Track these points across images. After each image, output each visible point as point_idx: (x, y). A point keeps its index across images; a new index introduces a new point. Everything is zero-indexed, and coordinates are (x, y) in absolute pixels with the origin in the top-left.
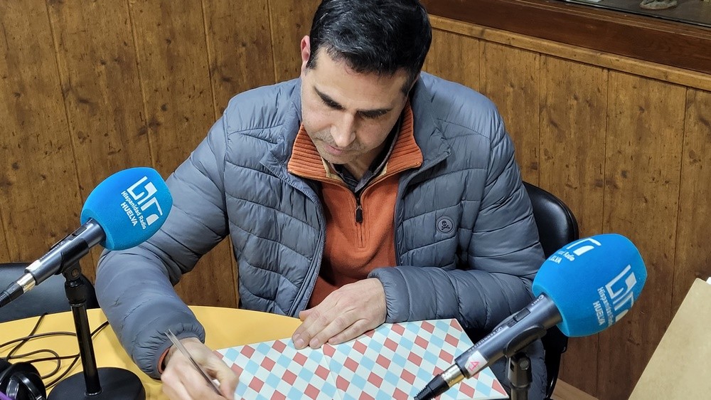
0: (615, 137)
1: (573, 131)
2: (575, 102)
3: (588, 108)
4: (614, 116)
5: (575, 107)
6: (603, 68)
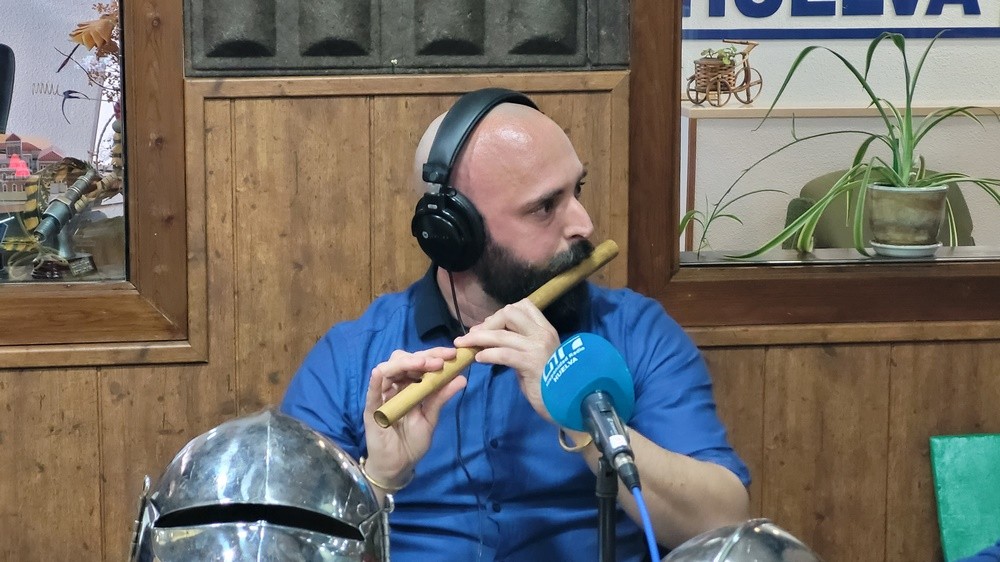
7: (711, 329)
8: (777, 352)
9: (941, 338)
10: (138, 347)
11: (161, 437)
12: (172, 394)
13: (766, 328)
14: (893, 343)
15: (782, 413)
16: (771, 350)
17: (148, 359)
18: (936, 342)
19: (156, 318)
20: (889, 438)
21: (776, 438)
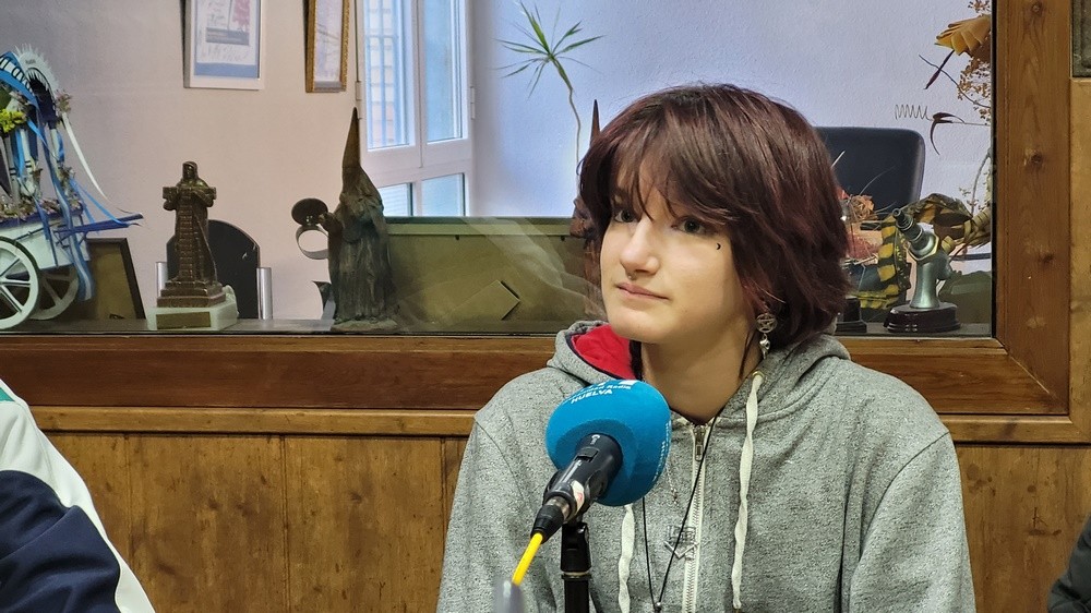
0: (306, 561)
1: (210, 572)
2: (212, 515)
3: (242, 519)
4: (299, 521)
5: (213, 524)
6: (269, 435)
10: (1003, 421)
11: (1031, 538)
12: (1046, 484)
17: (1017, 437)
19: (1029, 386)
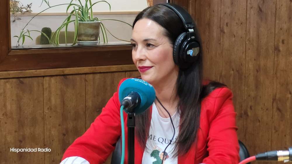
7: (24, 71)
8: (47, 78)
9: (102, 71)
13: (43, 70)
14: (86, 74)
15: (50, 100)
16: (45, 78)
18: (100, 73)
20: (86, 106)
21: (48, 109)
